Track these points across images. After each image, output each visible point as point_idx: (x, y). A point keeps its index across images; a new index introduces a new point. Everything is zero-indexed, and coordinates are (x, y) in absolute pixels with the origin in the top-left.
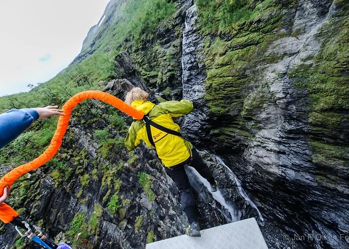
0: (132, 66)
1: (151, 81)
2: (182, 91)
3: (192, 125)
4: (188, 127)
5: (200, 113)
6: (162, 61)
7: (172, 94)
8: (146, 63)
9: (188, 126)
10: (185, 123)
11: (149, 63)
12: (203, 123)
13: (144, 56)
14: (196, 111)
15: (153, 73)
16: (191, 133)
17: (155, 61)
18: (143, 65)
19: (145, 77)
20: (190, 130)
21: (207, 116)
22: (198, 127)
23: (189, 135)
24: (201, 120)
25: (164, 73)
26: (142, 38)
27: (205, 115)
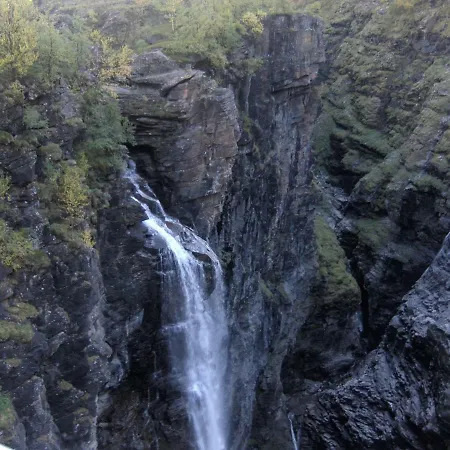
0: (308, 70)
1: (348, 159)
2: (423, 267)
3: (365, 413)
4: (346, 408)
5: (420, 390)
6: (429, 124)
7: (385, 253)
8: (374, 94)
9: (349, 402)
10: (348, 383)
11: (387, 100)
12: (405, 433)
13: (383, 69)
14: (416, 373)
15: (373, 139)
16: (337, 436)
17: (408, 107)
18: (364, 93)
19: (342, 133)
20: (344, 419)
21: (438, 420)
22: (380, 432)
23: (327, 437)
24: (408, 417)
25: (410, 163)
26: (417, 16)
27: (431, 411)
